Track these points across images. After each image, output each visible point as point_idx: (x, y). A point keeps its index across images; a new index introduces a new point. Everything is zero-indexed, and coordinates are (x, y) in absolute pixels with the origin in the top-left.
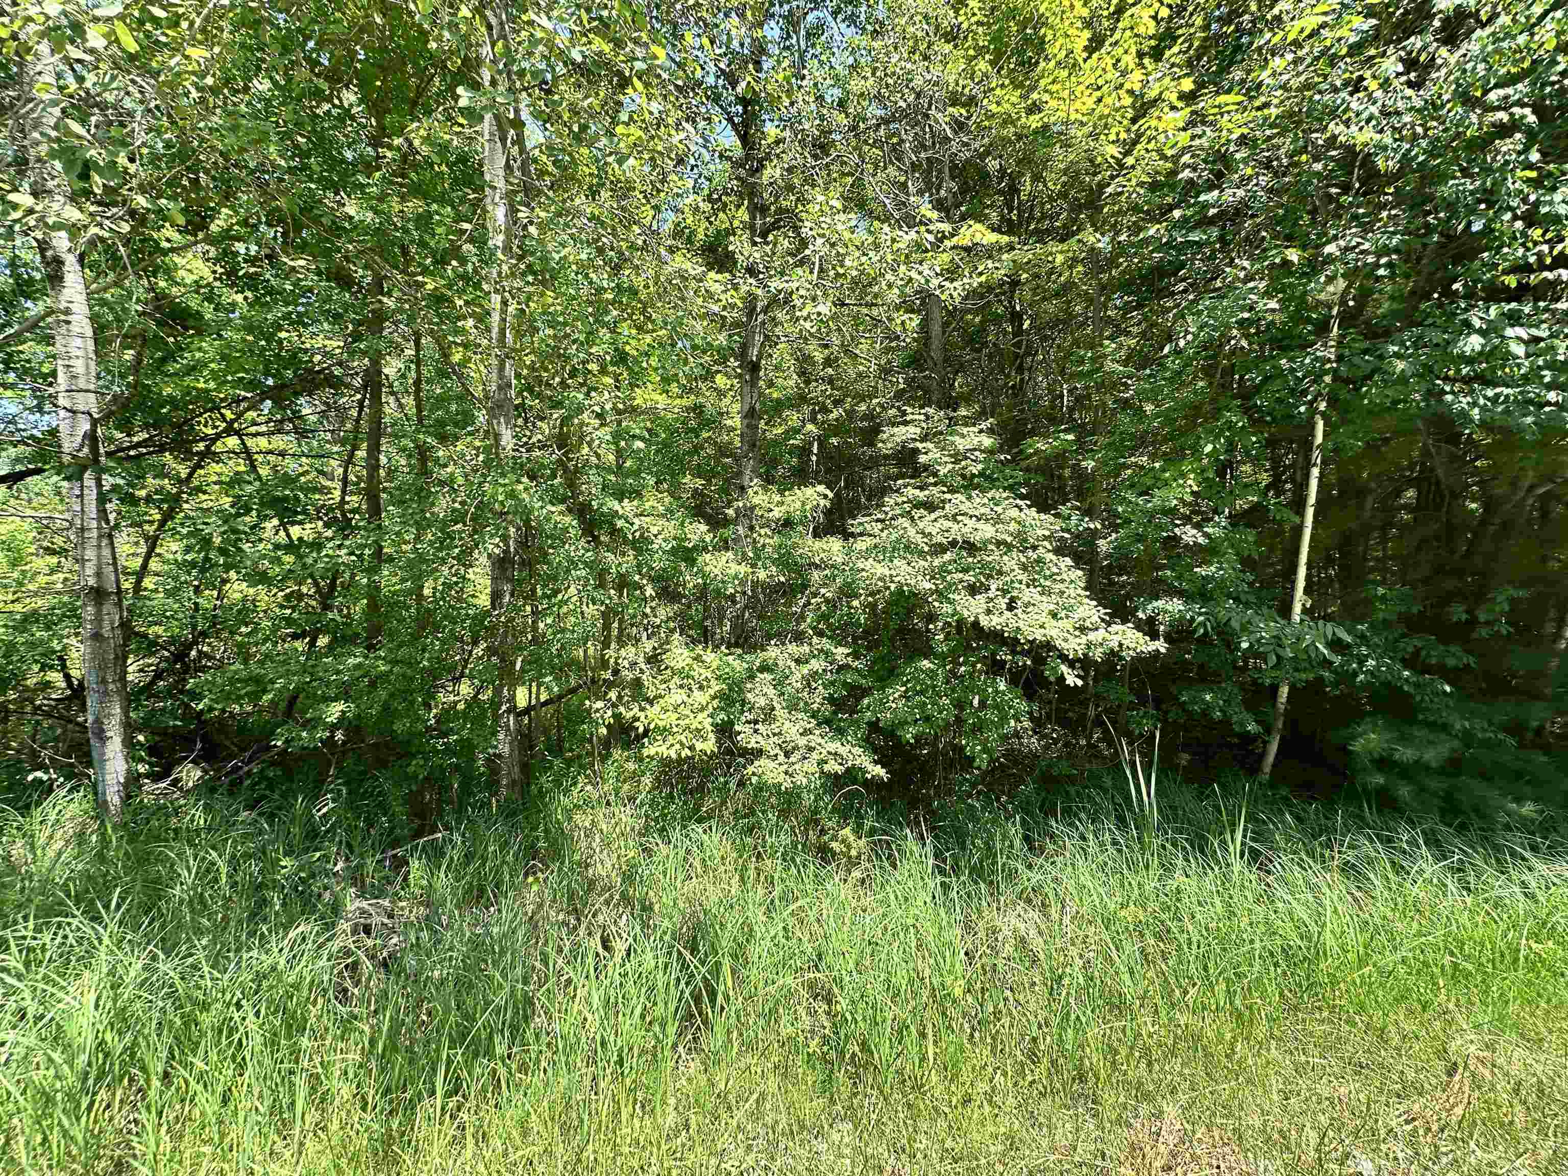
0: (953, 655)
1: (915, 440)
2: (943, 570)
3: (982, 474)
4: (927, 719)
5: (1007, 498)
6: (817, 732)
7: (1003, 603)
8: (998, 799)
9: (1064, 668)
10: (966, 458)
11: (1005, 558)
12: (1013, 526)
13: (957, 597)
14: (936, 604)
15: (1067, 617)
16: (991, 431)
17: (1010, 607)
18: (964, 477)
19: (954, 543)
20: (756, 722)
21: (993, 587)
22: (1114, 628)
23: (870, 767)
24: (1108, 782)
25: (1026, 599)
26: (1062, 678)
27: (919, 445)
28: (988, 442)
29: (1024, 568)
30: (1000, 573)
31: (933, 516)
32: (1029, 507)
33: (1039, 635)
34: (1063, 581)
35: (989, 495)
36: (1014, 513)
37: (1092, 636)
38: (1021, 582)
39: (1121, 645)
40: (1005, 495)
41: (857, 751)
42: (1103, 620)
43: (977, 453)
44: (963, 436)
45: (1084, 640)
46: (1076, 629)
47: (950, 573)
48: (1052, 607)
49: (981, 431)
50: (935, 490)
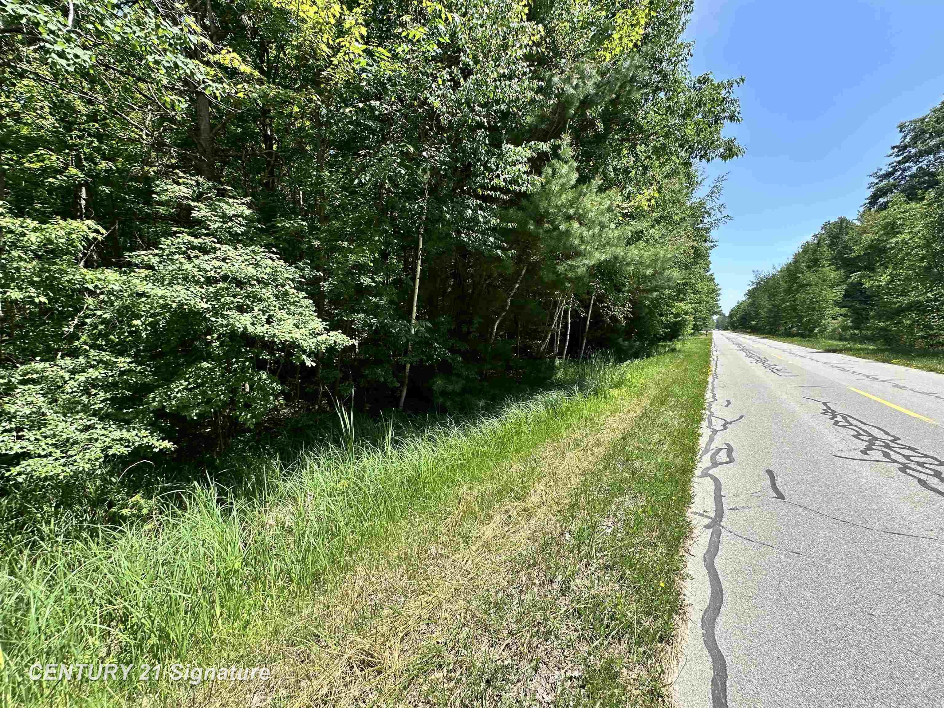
2: (217, 295)
3: (244, 234)
5: (264, 252)
7: (264, 318)
9: (304, 357)
12: (268, 270)
15: (305, 327)
17: (268, 322)
21: (256, 309)
22: (332, 333)
25: (279, 317)
26: (303, 363)
29: (276, 296)
30: (260, 300)
33: (287, 337)
34: (302, 307)
37: (319, 338)
38: (275, 306)
39: (335, 343)
42: (325, 329)
45: (315, 340)
46: (310, 334)
47: (223, 296)
48: (295, 322)
50: (207, 240)
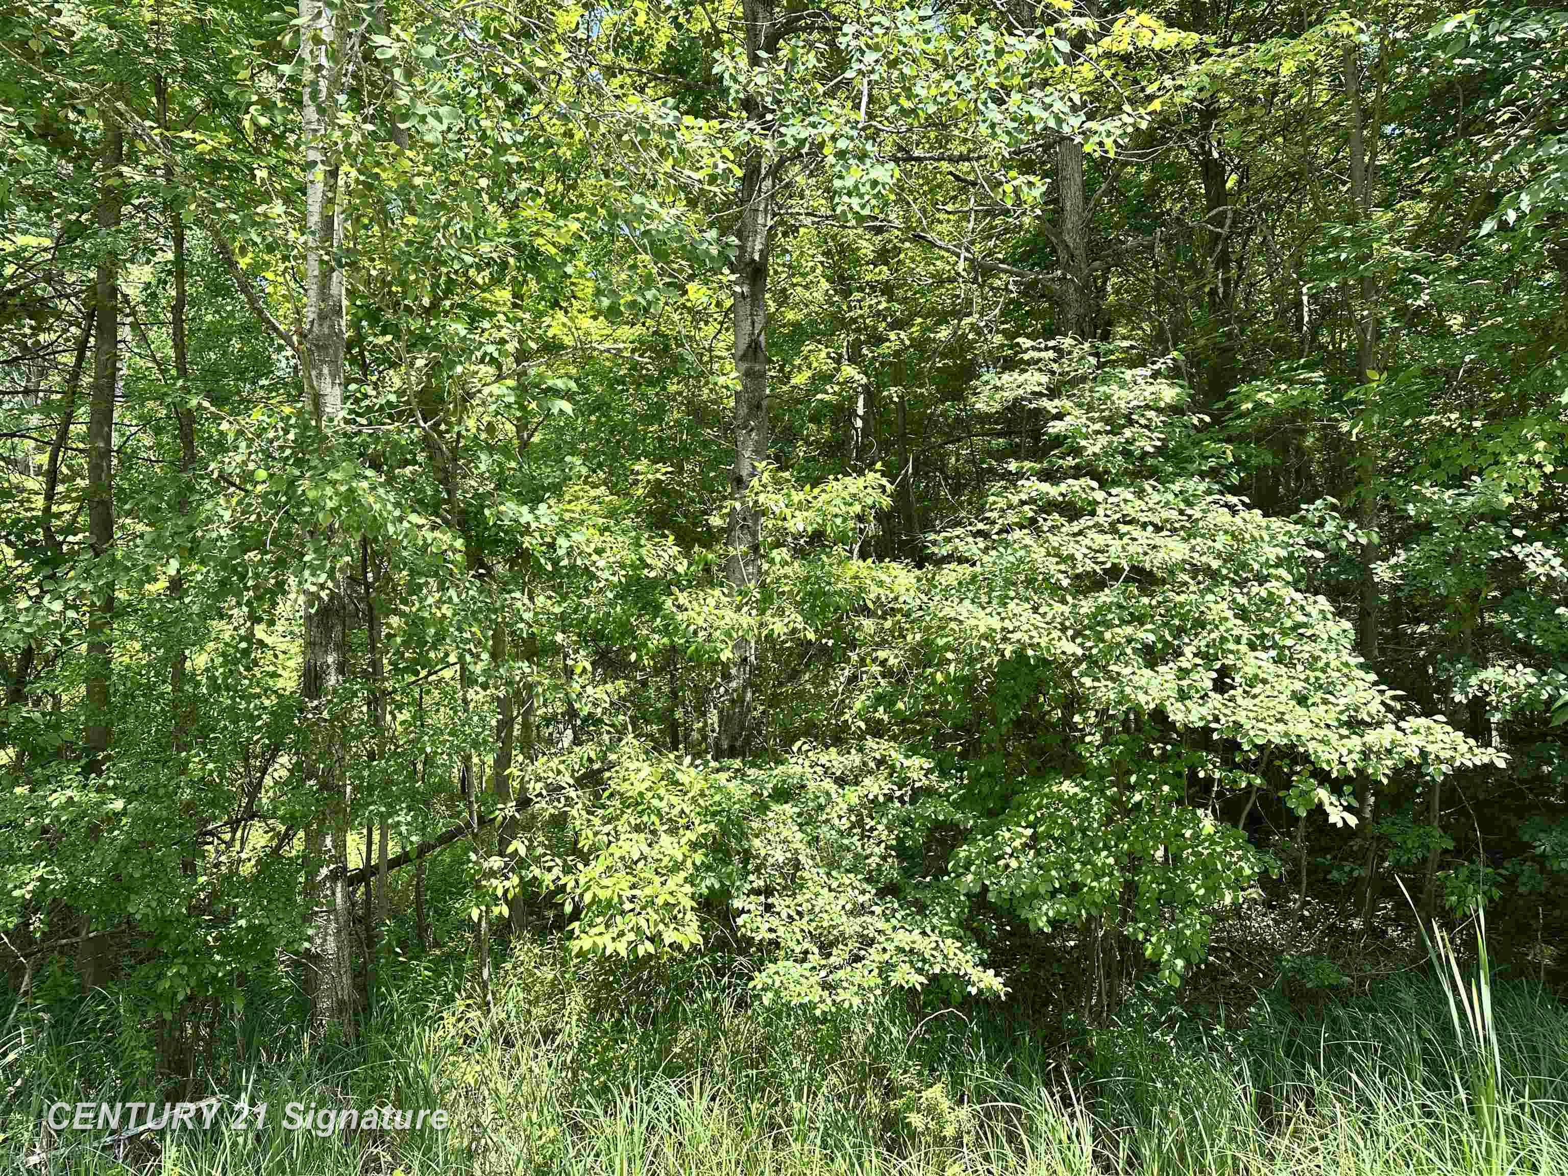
0: (1120, 770)
1: (1041, 394)
2: (1098, 620)
3: (1160, 451)
4: (1075, 889)
5: (1209, 492)
6: (878, 910)
7: (1206, 679)
8: (1208, 1029)
9: (1323, 794)
10: (1131, 422)
11: (1210, 597)
12: (1222, 542)
13: (1126, 671)
14: (1087, 681)
15: (1325, 702)
16: (1174, 374)
17: (1220, 686)
18: (1127, 454)
19: (1114, 572)
20: (768, 891)
21: (1188, 651)
22: (1412, 723)
23: (976, 974)
24: (1408, 998)
25: (1250, 671)
26: (1319, 811)
27: (1045, 403)
28: (1169, 393)
29: (1243, 614)
30: (1200, 623)
31: (1076, 527)
32: (1248, 507)
33: (1275, 735)
34: (1313, 638)
35: (1176, 487)
36: (1222, 517)
37: (1372, 737)
38: (1238, 640)
39: (1423, 754)
40: (1203, 487)
41: (950, 946)
42: (1389, 709)
43: (1151, 414)
44: (1123, 384)
45: (1355, 742)
46: (1342, 724)
47: (1109, 625)
48: (1298, 686)
49: (1156, 375)
